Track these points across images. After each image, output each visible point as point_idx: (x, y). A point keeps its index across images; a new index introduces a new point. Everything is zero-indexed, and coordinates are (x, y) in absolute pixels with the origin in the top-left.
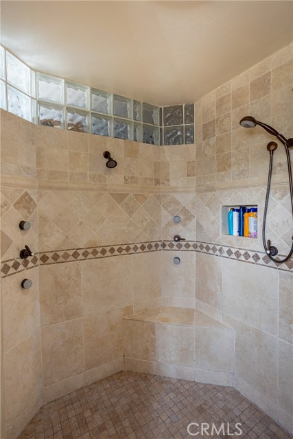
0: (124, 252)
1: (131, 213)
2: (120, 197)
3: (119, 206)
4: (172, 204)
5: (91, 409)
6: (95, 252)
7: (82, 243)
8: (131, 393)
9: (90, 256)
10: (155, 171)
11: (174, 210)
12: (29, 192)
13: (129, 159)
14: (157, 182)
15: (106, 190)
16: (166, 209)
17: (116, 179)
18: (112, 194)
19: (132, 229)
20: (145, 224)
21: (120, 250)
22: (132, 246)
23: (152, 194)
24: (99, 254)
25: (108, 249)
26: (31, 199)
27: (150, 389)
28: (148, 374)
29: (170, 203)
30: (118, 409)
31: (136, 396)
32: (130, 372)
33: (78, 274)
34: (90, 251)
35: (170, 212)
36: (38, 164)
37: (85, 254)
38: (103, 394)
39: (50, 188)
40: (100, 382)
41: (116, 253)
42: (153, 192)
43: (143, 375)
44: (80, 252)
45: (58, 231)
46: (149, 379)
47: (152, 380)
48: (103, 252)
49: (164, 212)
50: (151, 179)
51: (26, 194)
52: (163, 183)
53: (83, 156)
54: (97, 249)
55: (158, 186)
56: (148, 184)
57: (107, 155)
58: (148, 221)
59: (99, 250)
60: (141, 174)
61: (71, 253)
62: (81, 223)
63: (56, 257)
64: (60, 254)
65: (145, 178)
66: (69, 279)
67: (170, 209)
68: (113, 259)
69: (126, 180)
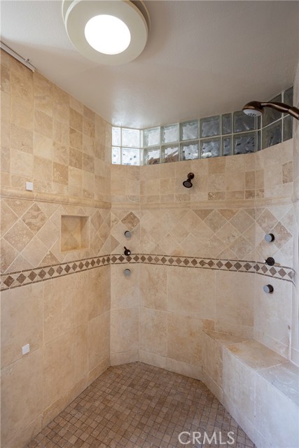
0: (206, 266)
1: (215, 229)
2: (204, 213)
3: (203, 222)
4: (266, 219)
5: (156, 383)
6: (179, 261)
7: (169, 252)
8: (188, 398)
9: (175, 263)
10: (247, 182)
11: (268, 226)
12: (133, 212)
13: (213, 175)
14: (250, 194)
15: (189, 207)
16: (261, 226)
17: (199, 196)
18: (196, 211)
19: (216, 244)
20: (232, 240)
21: (202, 263)
22: (215, 262)
23: (241, 209)
24: (182, 263)
25: (190, 260)
26: (135, 217)
27: (205, 409)
28: (216, 399)
29: (264, 217)
30: (170, 398)
31: (190, 403)
32: (204, 386)
33: (165, 276)
34: (175, 259)
35: (264, 229)
36: (142, 192)
37: (171, 261)
38: (171, 383)
39: (148, 209)
40: (178, 375)
41: (198, 265)
42: (243, 207)
43: (211, 396)
44: (167, 258)
45: (152, 240)
46: (212, 403)
47: (215, 406)
48: (186, 262)
49: (258, 229)
50: (241, 192)
51: (131, 213)
52: (258, 195)
53: (171, 181)
54: (181, 258)
55: (251, 199)
56: (237, 198)
57: (191, 176)
58: (237, 237)
59: (183, 259)
60: (228, 188)
61: (160, 258)
62: (168, 235)
63: (150, 259)
64: (153, 257)
65: (234, 192)
66: (158, 278)
67: (264, 225)
68: (195, 270)
69: (210, 196)
